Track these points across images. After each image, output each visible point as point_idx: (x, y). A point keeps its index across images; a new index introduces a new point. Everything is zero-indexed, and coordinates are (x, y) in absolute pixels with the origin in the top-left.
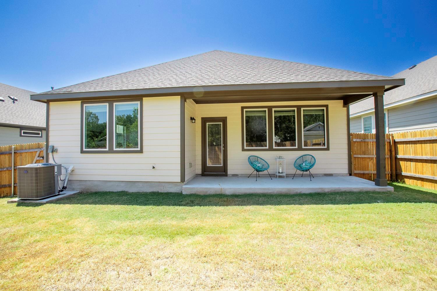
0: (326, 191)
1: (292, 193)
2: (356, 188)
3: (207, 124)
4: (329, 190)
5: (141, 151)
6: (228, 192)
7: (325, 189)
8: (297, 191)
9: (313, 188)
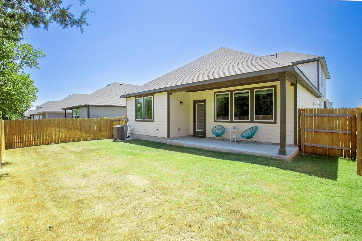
0: (236, 152)
1: (216, 150)
2: (257, 153)
3: (197, 104)
4: (238, 152)
5: (153, 121)
6: (185, 146)
7: (236, 151)
8: (218, 150)
9: (228, 149)
